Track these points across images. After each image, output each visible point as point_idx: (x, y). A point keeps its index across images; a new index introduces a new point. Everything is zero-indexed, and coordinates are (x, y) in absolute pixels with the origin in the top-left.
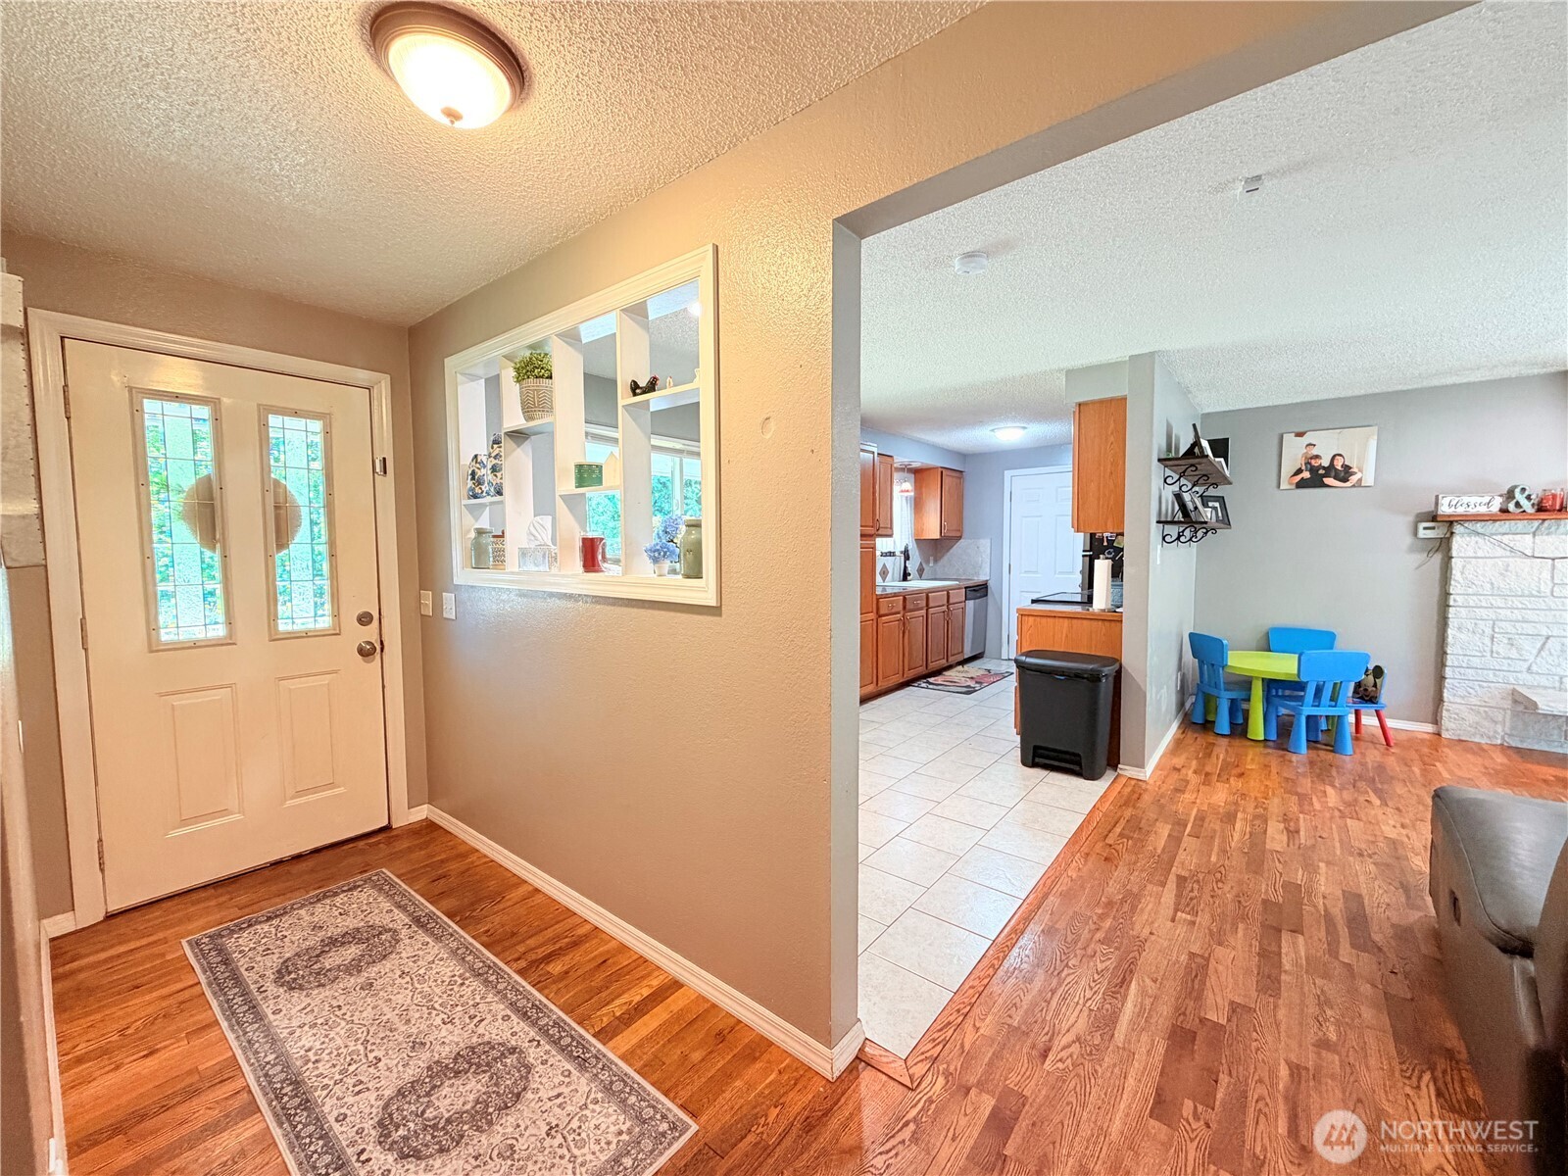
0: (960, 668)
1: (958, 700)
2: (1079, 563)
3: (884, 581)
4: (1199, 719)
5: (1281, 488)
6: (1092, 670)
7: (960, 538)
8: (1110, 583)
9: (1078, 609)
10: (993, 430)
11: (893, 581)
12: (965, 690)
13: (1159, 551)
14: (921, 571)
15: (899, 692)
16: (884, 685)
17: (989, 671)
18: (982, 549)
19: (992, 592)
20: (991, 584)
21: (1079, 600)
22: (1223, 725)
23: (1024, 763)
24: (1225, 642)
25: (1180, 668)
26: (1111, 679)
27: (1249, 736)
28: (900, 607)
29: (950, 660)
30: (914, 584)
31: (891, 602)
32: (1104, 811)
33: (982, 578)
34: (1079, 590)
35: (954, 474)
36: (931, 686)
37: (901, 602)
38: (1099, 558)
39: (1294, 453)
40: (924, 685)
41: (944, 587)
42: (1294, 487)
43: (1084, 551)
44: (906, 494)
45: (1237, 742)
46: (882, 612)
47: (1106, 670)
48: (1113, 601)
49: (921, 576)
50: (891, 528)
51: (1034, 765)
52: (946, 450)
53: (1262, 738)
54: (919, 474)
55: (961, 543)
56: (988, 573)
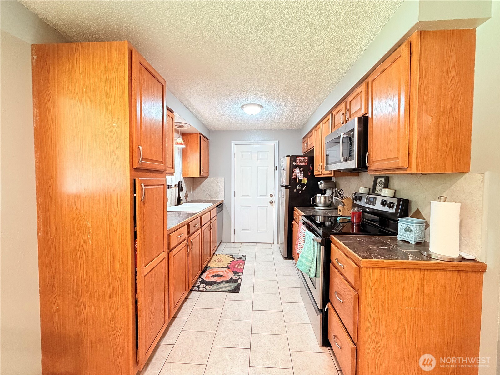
0: (215, 257)
7: (208, 177)
11: (171, 206)
12: (233, 286)
14: (186, 197)
17: (233, 256)
18: (220, 183)
19: (225, 206)
20: (225, 202)
29: (211, 255)
31: (180, 232)
33: (221, 199)
35: (205, 140)
36: (208, 287)
37: (187, 230)
40: (202, 287)
41: (208, 209)
44: (180, 146)
46: (173, 245)
49: (186, 200)
50: (173, 168)
55: (208, 180)
56: (223, 196)
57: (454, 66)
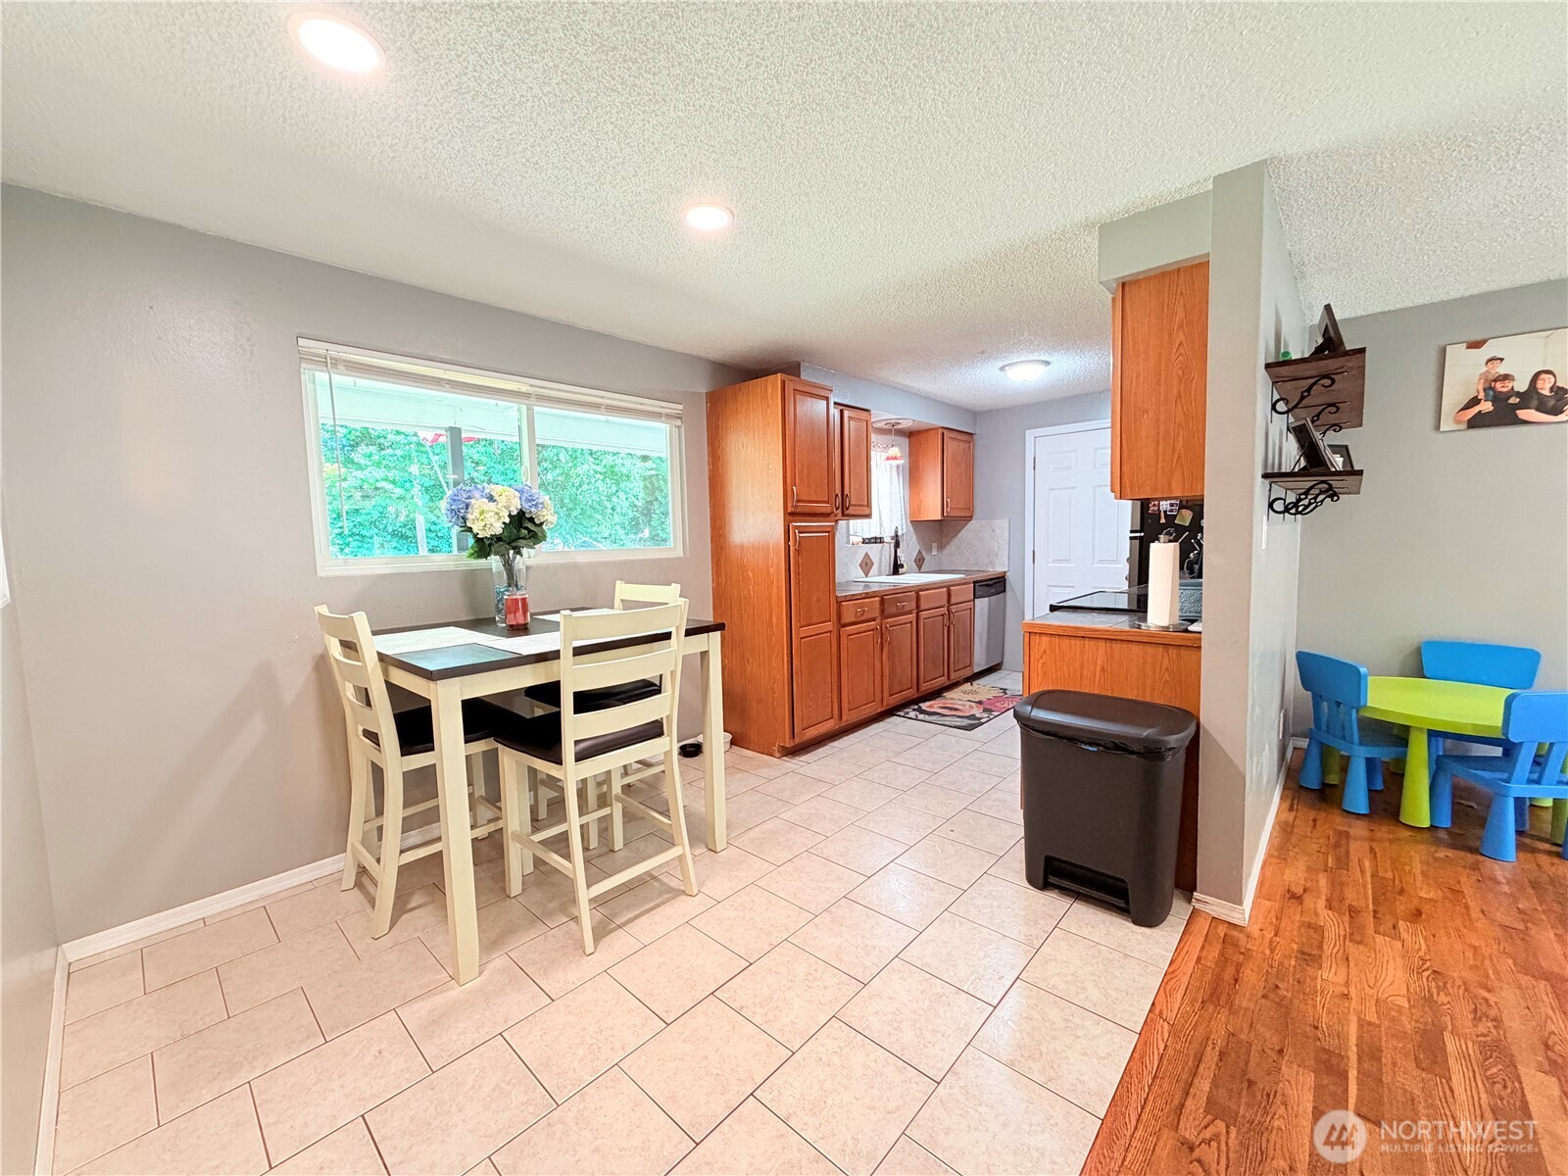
0: (967, 686)
1: (953, 740)
2: (1124, 548)
3: (867, 576)
4: (1312, 780)
5: (1441, 429)
6: (1145, 739)
7: (971, 518)
8: (1178, 581)
9: (1121, 623)
10: (1002, 369)
11: (880, 574)
12: (966, 722)
13: (1265, 527)
14: (920, 562)
15: (876, 725)
16: (849, 717)
17: (1005, 691)
18: (998, 532)
19: (1012, 589)
20: (1010, 577)
21: (1126, 607)
22: (1357, 797)
23: (1032, 880)
24: (1363, 670)
25: (1282, 707)
26: (1181, 756)
27: (1403, 819)
28: (877, 613)
29: (952, 677)
30: (910, 579)
31: (861, 606)
32: (1171, 1016)
33: (999, 568)
34: (1125, 587)
35: (959, 436)
36: (921, 717)
37: (878, 605)
38: (1158, 539)
39: (1465, 373)
40: (912, 714)
41: (944, 582)
42: (1464, 426)
43: (1132, 532)
44: (895, 463)
45: (1384, 831)
46: (845, 621)
47: (1173, 740)
48: (1181, 610)
49: (920, 567)
50: (869, 505)
51: (1045, 886)
52: (949, 405)
53: (1427, 824)
54: (914, 436)
55: (972, 525)
56: (1007, 563)
57: (1181, 326)
